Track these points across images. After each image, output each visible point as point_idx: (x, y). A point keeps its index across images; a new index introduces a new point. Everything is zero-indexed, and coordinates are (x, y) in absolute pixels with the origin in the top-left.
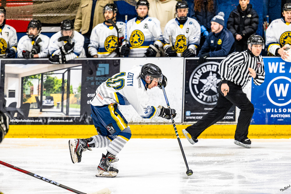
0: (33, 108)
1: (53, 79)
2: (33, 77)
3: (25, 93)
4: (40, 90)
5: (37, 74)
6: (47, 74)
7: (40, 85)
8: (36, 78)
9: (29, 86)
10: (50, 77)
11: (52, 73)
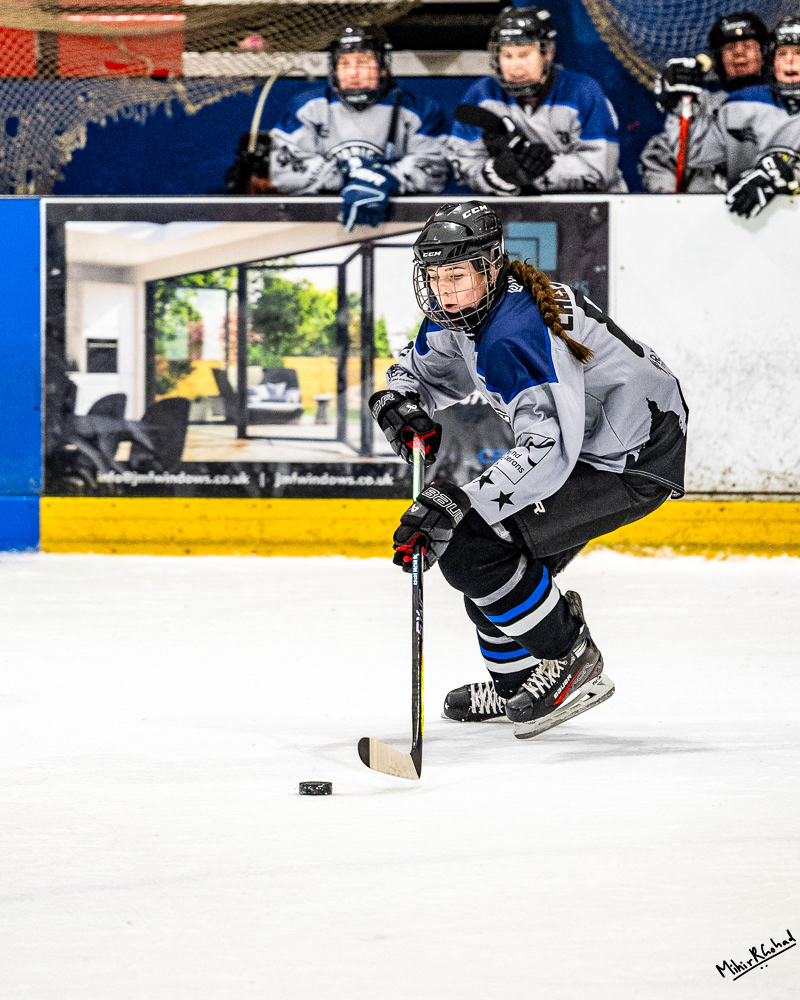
0: (202, 423)
1: (296, 288)
2: (199, 280)
3: (162, 352)
4: (233, 338)
5: (217, 269)
6: (264, 267)
7: (234, 317)
8: (212, 286)
9: (182, 323)
10: (278, 280)
11: (289, 261)
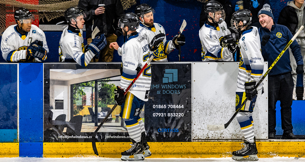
0: (86, 122)
1: (110, 86)
4: (94, 100)
5: (90, 81)
6: (102, 81)
7: (94, 94)
9: (81, 96)
11: (108, 79)
